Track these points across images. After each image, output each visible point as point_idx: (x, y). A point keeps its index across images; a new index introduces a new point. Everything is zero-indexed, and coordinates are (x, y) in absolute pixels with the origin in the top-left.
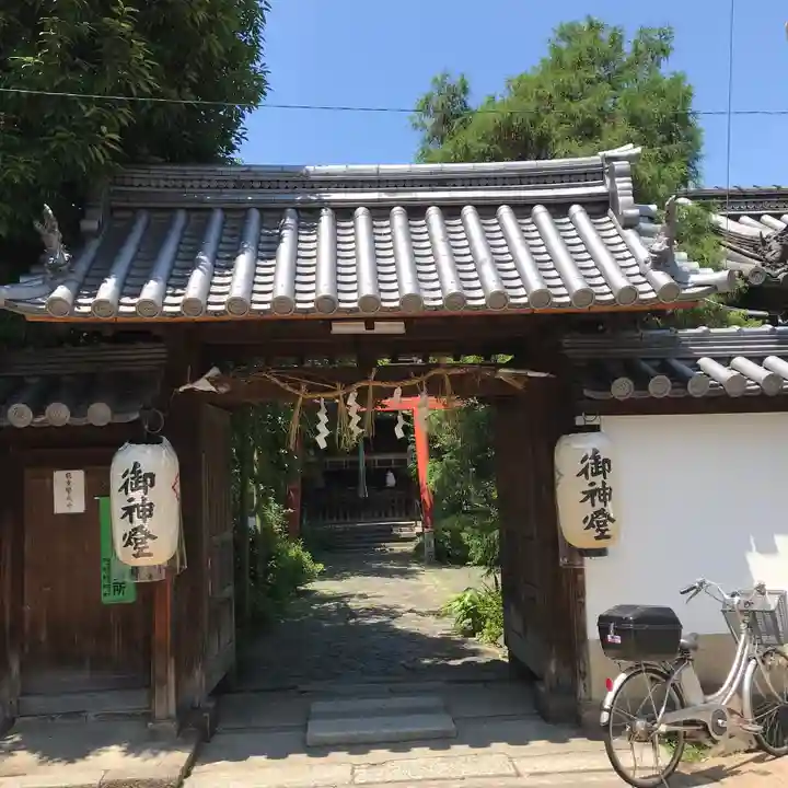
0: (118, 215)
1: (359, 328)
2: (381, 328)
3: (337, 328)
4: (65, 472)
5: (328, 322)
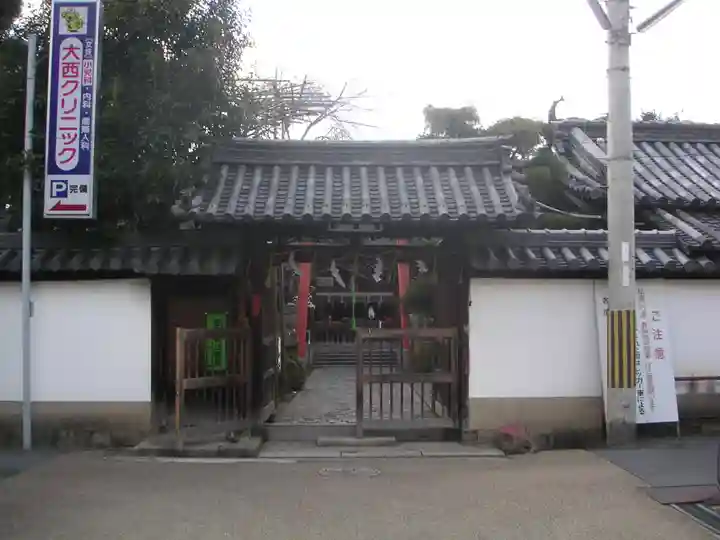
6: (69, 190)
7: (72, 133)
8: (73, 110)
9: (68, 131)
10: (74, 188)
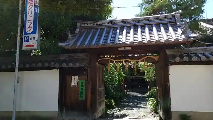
0: (82, 30)
1: (123, 49)
2: (127, 49)
3: (119, 49)
4: (74, 76)
5: (117, 48)
6: (30, 39)
7: (31, 21)
8: (31, 14)
9: (30, 21)
10: (31, 38)
